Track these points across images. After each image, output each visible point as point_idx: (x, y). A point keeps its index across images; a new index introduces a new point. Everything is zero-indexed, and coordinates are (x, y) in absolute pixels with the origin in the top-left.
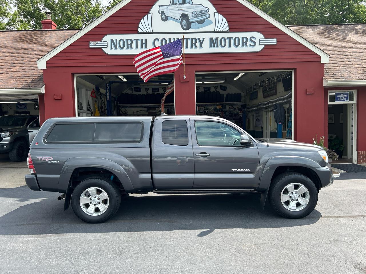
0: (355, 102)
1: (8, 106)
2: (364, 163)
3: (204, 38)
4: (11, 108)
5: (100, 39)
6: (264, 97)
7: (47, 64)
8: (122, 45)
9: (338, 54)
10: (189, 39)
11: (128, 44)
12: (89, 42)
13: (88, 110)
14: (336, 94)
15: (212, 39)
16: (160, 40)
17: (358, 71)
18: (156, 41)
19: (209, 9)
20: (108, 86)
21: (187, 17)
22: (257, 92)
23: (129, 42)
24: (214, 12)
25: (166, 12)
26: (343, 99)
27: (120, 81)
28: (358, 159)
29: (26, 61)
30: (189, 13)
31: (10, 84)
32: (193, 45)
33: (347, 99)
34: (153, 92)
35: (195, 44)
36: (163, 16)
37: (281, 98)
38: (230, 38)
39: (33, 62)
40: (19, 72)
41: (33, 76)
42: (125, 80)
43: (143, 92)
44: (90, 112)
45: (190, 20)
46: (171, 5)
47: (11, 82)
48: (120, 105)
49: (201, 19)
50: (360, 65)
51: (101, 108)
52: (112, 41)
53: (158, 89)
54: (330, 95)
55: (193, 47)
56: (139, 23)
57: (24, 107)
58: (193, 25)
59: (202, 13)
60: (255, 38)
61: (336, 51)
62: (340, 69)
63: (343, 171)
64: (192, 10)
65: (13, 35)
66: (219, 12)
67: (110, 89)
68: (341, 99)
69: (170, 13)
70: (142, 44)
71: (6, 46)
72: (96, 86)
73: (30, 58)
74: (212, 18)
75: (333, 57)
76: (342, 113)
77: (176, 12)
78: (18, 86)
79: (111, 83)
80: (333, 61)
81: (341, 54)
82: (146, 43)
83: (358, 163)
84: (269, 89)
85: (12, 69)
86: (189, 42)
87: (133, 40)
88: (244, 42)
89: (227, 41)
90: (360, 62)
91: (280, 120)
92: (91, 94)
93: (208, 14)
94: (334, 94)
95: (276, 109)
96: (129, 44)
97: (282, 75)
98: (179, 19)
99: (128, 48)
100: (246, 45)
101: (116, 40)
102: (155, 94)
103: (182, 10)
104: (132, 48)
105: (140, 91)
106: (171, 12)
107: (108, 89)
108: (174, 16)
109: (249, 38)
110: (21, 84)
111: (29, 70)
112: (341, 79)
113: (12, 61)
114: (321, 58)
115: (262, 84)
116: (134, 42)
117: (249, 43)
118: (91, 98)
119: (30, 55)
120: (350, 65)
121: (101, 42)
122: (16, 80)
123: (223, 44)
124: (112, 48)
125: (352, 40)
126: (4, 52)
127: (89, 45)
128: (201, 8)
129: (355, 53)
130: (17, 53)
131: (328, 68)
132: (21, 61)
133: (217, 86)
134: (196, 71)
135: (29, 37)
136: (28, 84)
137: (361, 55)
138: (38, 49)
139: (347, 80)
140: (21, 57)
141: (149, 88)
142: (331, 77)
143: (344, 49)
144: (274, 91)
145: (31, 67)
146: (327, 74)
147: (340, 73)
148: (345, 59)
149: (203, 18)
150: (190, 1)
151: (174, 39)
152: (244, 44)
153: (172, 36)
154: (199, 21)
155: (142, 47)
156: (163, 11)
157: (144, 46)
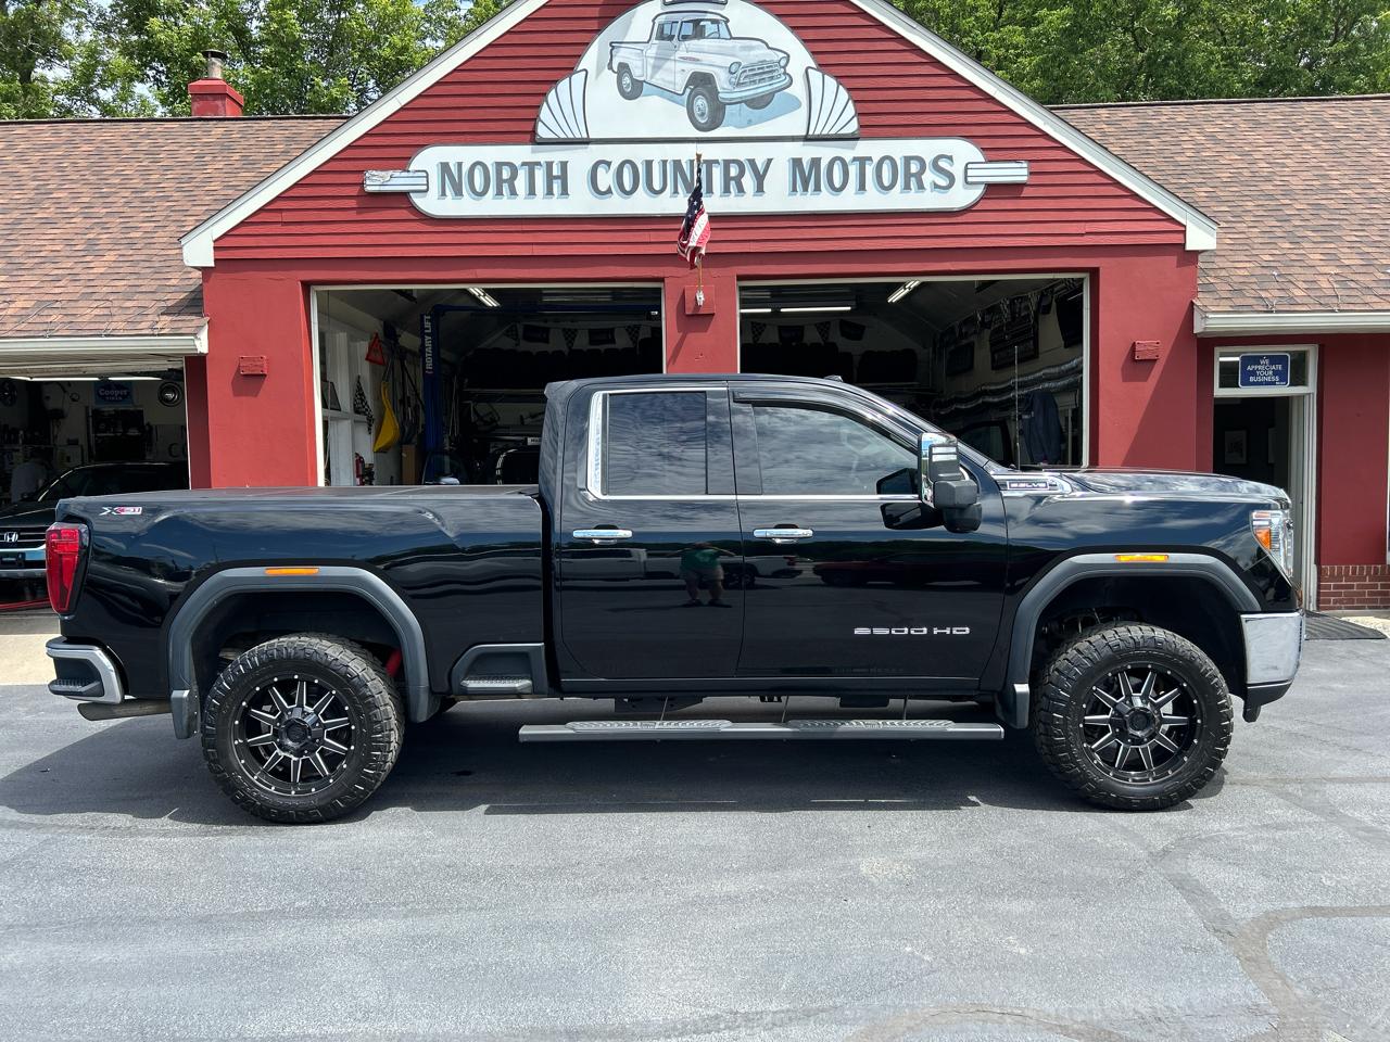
0: (1310, 388)
1: (65, 392)
2: (1340, 608)
3: (769, 161)
4: (74, 400)
5: (402, 162)
6: (998, 366)
7: (218, 250)
8: (479, 185)
9: (1257, 213)
10: (717, 162)
11: (500, 181)
12: (364, 171)
13: (357, 411)
14: (1242, 358)
15: (797, 163)
16: (614, 166)
17: (1320, 278)
18: (601, 170)
19: (789, 56)
20: (427, 325)
21: (710, 83)
22: (971, 346)
23: (506, 174)
24: (807, 69)
25: (636, 67)
26: (1268, 379)
27: (474, 305)
28: (1318, 594)
29: (138, 235)
30: (716, 70)
31: (86, 319)
32: (732, 184)
33: (1283, 379)
34: (592, 342)
35: (738, 179)
36: (627, 80)
37: (1052, 370)
38: (862, 161)
39: (165, 240)
40: (117, 277)
41: (168, 290)
42: (490, 302)
43: (556, 343)
44: (364, 418)
45: (720, 95)
46: (655, 41)
47: (89, 311)
48: (472, 390)
49: (759, 90)
50: (1332, 258)
51: (404, 401)
52: (445, 167)
53: (611, 331)
54: (1221, 363)
55: (732, 190)
56: (538, 107)
57: (124, 397)
58: (732, 114)
59: (764, 71)
60: (950, 158)
61: (1249, 203)
62: (1258, 271)
64: (727, 61)
65: (87, 136)
66: (822, 67)
67: (435, 335)
68: (1259, 379)
69: (650, 71)
70: (550, 178)
71: (64, 177)
72: (385, 324)
73: (153, 224)
74: (798, 89)
75: (1239, 225)
76: (1272, 426)
78: (113, 326)
79: (439, 312)
80: (1237, 241)
81: (1270, 213)
82: (564, 177)
83: (1318, 608)
84: (1014, 337)
85: (92, 265)
86: (717, 172)
87: (518, 164)
88: (913, 175)
89: (853, 170)
90: (1332, 246)
91: (1043, 450)
92: (368, 356)
93: (785, 73)
94: (1237, 359)
95: (1028, 411)
96: (506, 181)
97: (1056, 289)
98: (681, 92)
99: (499, 193)
100: (921, 186)
101: (460, 165)
102: (599, 350)
103: (694, 59)
104: (513, 192)
105: (546, 341)
106: (653, 66)
108: (664, 80)
109: (928, 161)
110: (124, 318)
111: (152, 270)
112: (1257, 308)
113: (91, 236)
114: (1187, 232)
115: (988, 318)
116: (522, 175)
117: (929, 177)
118: (366, 365)
119: (153, 214)
120: (1294, 257)
121: (405, 174)
122: (108, 304)
123: (837, 183)
124: (443, 194)
125: (1313, 162)
126: (57, 201)
127: (362, 184)
128: (761, 53)
129: (1319, 212)
130: (106, 205)
131: (1215, 266)
132: (123, 236)
133: (829, 323)
134: (740, 278)
135: (145, 144)
136: (150, 318)
137: (1341, 217)
138: (179, 190)
139: (1277, 312)
140: (122, 220)
141: (576, 330)
142: (1222, 302)
143: (1279, 197)
144: (1030, 344)
145: (159, 258)
146: (1206, 289)
147: (1254, 286)
148: (1279, 232)
149: (766, 89)
150: (722, 26)
151: (664, 162)
152: (913, 180)
153: (656, 153)
154: (753, 99)
155: (550, 192)
156: (625, 61)
157: (556, 186)
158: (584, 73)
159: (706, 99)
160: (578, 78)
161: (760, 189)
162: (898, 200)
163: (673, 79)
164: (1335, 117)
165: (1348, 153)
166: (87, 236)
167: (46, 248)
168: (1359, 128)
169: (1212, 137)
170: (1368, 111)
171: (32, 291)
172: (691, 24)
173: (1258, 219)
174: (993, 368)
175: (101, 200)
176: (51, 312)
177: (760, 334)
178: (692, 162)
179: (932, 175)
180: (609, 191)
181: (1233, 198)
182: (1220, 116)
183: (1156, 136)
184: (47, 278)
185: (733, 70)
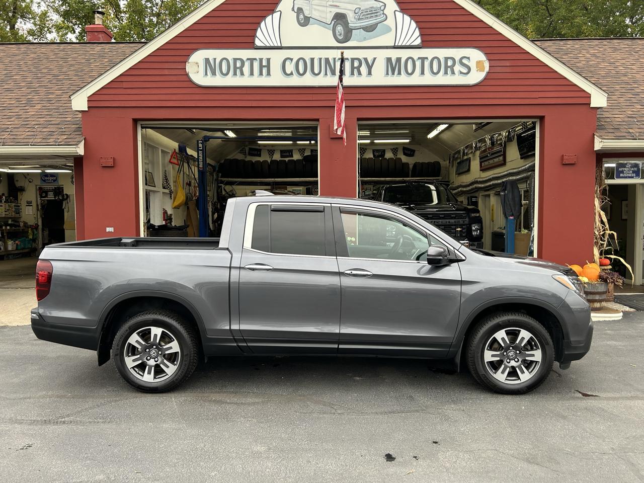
1: (26, 178)
3: (375, 59)
6: (483, 169)
7: (90, 102)
8: (224, 70)
9: (622, 91)
10: (347, 59)
11: (235, 68)
13: (164, 188)
14: (617, 164)
15: (389, 60)
16: (295, 61)
18: (288, 63)
19: (385, 5)
20: (200, 145)
21: (345, 19)
22: (469, 160)
23: (239, 64)
24: (395, 11)
25: (306, 10)
26: (630, 175)
27: (223, 136)
29: (53, 96)
30: (349, 12)
31: (22, 137)
32: (355, 70)
33: (638, 175)
34: (282, 157)
35: (358, 68)
36: (301, 16)
37: (515, 171)
38: (423, 59)
39: (65, 99)
40: (40, 116)
43: (265, 157)
44: (168, 191)
45: (350, 24)
47: (24, 133)
48: (223, 179)
49: (370, 22)
51: (188, 184)
52: (207, 60)
53: (291, 151)
54: (606, 167)
55: (355, 74)
56: (256, 30)
57: (54, 181)
58: (355, 34)
59: (372, 12)
60: (469, 58)
61: (617, 86)
62: (626, 119)
63: (627, 309)
64: (354, 7)
65: (33, 50)
66: (403, 10)
67: (204, 151)
68: (625, 175)
69: (314, 12)
70: (261, 67)
71: (20, 70)
72: (180, 145)
73: (61, 92)
74: (390, 22)
75: (613, 96)
76: (627, 200)
77: (324, 9)
78: (36, 140)
79: (206, 139)
80: (615, 105)
81: (629, 91)
82: (268, 66)
84: (492, 154)
85: (28, 111)
86: (348, 64)
87: (245, 59)
88: (449, 67)
89: (418, 63)
91: (512, 211)
92: (170, 159)
93: (383, 14)
94: (614, 165)
95: (504, 190)
96: (238, 68)
97: (517, 129)
98: (329, 23)
99: (235, 74)
100: (453, 73)
101: (215, 59)
102: (285, 161)
103: (336, 6)
104: (242, 74)
105: (260, 156)
106: (315, 9)
107: (201, 150)
108: (320, 17)
109: (457, 59)
110: (42, 136)
111: (58, 113)
112: (628, 137)
113: (30, 97)
114: (591, 98)
115: (479, 145)
116: (247, 64)
117: (457, 68)
118: (170, 165)
119: (62, 87)
122: (34, 130)
123: (410, 70)
124: (206, 74)
126: (15, 80)
128: (371, 3)
130: (39, 82)
131: (603, 116)
132: (45, 97)
133: (397, 148)
134: (359, 119)
135: (62, 54)
136: (55, 137)
138: (76, 75)
139: (639, 139)
140: (46, 89)
141: (274, 150)
142: (610, 134)
143: (631, 83)
144: (501, 158)
145: (62, 108)
146: (601, 128)
147: (625, 127)
148: (634, 100)
149: (375, 21)
151: (320, 59)
152: (449, 69)
153: (316, 54)
154: (367, 27)
155: (261, 74)
156: (300, 6)
157: (265, 71)
158: (280, 12)
159: (342, 26)
160: (276, 15)
161: (370, 73)
162: (441, 80)
163: (324, 16)
166: (28, 97)
167: (7, 102)
169: (594, 55)
173: (622, 94)
174: (481, 170)
175: (36, 80)
176: (5, 133)
177: (364, 153)
178: (335, 59)
179: (459, 67)
180: (292, 74)
181: (608, 84)
182: (597, 45)
183: (566, 54)
184: (5, 117)
185: (356, 12)
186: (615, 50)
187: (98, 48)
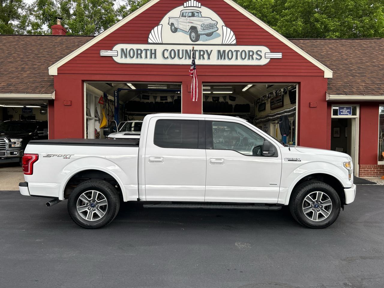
0: (358, 116)
1: (14, 110)
2: (365, 176)
3: (212, 51)
4: (16, 112)
5: (111, 48)
6: (272, 109)
7: (58, 71)
8: (132, 55)
9: (343, 69)
10: (197, 50)
11: (137, 54)
12: (100, 50)
13: (96, 117)
15: (219, 51)
16: (169, 51)
17: (360, 86)
18: (165, 52)
19: (217, 22)
20: (116, 93)
21: (196, 29)
22: (265, 103)
23: (139, 52)
24: (222, 26)
25: (176, 24)
26: (346, 113)
27: (129, 88)
28: (359, 172)
29: (36, 66)
30: (198, 25)
31: (21, 89)
32: (201, 56)
33: (350, 113)
34: (161, 100)
35: (203, 55)
36: (173, 28)
37: (287, 110)
38: (237, 51)
39: (44, 68)
40: (30, 78)
41: (44, 81)
42: (133, 88)
43: (151, 100)
44: (98, 119)
45: (199, 32)
46: (181, 17)
47: (22, 87)
48: (128, 112)
49: (209, 31)
50: (364, 81)
51: (109, 115)
52: (122, 50)
53: (166, 97)
54: (334, 109)
55: (201, 58)
56: (149, 34)
57: (30, 112)
58: (202, 38)
59: (211, 26)
60: (261, 51)
61: (341, 66)
62: (344, 84)
64: (201, 23)
66: (227, 26)
67: (118, 96)
68: (344, 113)
70: (151, 54)
71: (16, 50)
72: (104, 93)
73: (41, 64)
74: (220, 31)
76: (347, 127)
77: (185, 24)
78: (28, 91)
79: (119, 90)
80: (338, 76)
81: (347, 69)
82: (155, 53)
83: (359, 176)
84: (277, 101)
85: (23, 74)
86: (197, 54)
87: (143, 50)
88: (251, 55)
89: (234, 54)
90: (363, 78)
91: (285, 132)
92: (99, 101)
93: (216, 27)
94: (338, 108)
95: (281, 121)
96: (139, 54)
97: (289, 88)
98: (188, 31)
99: (137, 57)
100: (253, 59)
101: (127, 49)
102: (163, 102)
103: (191, 22)
104: (141, 57)
105: (149, 99)
106: (180, 24)
107: (116, 96)
108: (183, 28)
109: (255, 52)
110: (32, 89)
111: (40, 76)
112: (343, 94)
113: (23, 66)
114: (325, 73)
115: (270, 96)
116: (144, 52)
117: (255, 56)
118: (99, 104)
119: (40, 61)
120: (353, 81)
121: (111, 51)
122: (27, 85)
123: (230, 57)
124: (122, 57)
125: (358, 56)
126: (14, 57)
127: (99, 54)
128: (210, 21)
129: (360, 69)
130: (27, 58)
131: (332, 82)
132: (32, 67)
133: (226, 96)
134: (203, 82)
135: (39, 42)
136: (39, 89)
137: (366, 70)
138: (48, 54)
139: (349, 95)
140: (32, 62)
141: (157, 96)
142: (334, 92)
143: (349, 64)
144: (281, 103)
145: (42, 73)
146: (329, 88)
147: (342, 88)
148: (349, 74)
149: (212, 31)
150: (200, 14)
151: (183, 50)
152: (251, 57)
153: (181, 48)
154: (207, 34)
155: (151, 57)
156: (172, 22)
157: (153, 56)
158: (161, 25)
159: (195, 33)
160: (160, 27)
161: (209, 58)
162: (246, 62)
163: (186, 28)
164: (364, 44)
165: (367, 53)
166: (22, 66)
168: (371, 47)
169: (331, 48)
170: (373, 42)
171: (6, 81)
172: (191, 13)
174: (271, 109)
175: (26, 57)
176: (11, 87)
177: (207, 99)
178: (190, 50)
180: (168, 58)
181: (337, 65)
182: (333, 43)
183: (316, 47)
184: (10, 77)
185: (202, 26)
186: (343, 45)
187: (59, 39)
